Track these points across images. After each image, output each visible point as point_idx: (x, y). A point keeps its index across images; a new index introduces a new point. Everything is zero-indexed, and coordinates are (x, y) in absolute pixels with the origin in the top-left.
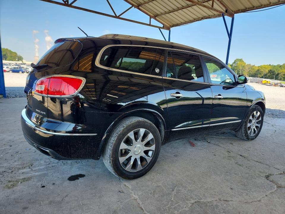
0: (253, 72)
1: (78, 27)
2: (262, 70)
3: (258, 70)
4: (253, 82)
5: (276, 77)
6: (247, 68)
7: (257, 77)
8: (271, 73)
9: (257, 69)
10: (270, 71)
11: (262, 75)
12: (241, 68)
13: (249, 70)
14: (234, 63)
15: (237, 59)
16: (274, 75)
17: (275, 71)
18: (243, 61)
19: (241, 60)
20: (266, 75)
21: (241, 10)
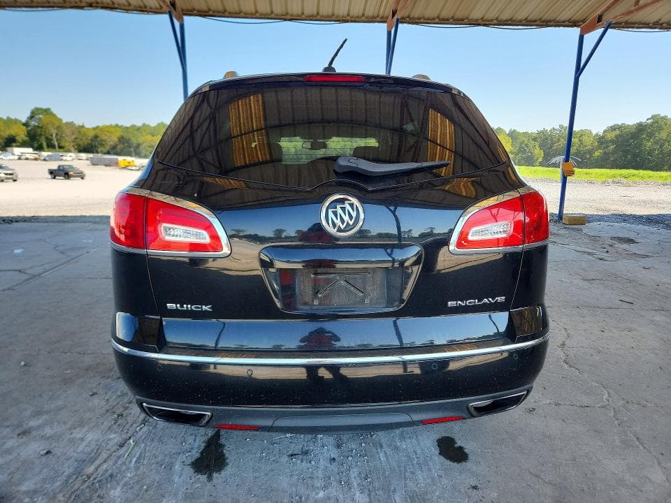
0: (85, 141)
1: (346, 40)
2: (104, 137)
3: (96, 137)
4: (97, 165)
5: (135, 151)
6: (68, 132)
7: (98, 153)
8: (123, 144)
9: (92, 134)
10: (122, 140)
11: (108, 148)
12: (54, 132)
13: (73, 137)
14: (32, 117)
15: (37, 109)
16: (130, 147)
17: (133, 139)
18: (54, 115)
19: (47, 112)
20: (114, 147)
21: (198, 11)
